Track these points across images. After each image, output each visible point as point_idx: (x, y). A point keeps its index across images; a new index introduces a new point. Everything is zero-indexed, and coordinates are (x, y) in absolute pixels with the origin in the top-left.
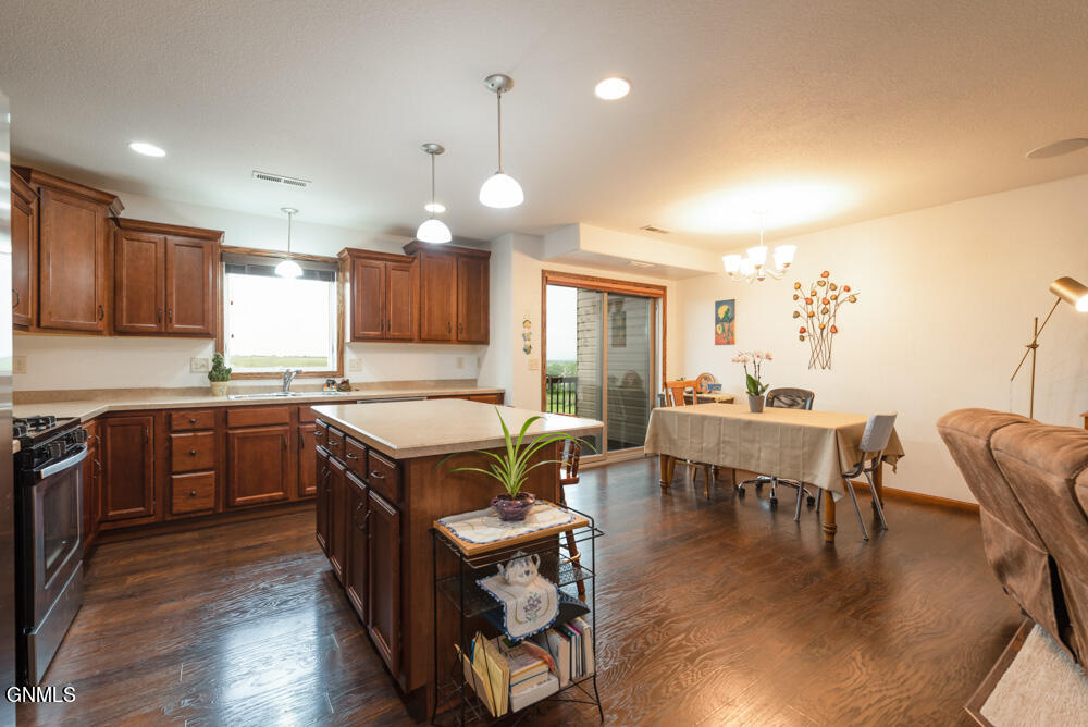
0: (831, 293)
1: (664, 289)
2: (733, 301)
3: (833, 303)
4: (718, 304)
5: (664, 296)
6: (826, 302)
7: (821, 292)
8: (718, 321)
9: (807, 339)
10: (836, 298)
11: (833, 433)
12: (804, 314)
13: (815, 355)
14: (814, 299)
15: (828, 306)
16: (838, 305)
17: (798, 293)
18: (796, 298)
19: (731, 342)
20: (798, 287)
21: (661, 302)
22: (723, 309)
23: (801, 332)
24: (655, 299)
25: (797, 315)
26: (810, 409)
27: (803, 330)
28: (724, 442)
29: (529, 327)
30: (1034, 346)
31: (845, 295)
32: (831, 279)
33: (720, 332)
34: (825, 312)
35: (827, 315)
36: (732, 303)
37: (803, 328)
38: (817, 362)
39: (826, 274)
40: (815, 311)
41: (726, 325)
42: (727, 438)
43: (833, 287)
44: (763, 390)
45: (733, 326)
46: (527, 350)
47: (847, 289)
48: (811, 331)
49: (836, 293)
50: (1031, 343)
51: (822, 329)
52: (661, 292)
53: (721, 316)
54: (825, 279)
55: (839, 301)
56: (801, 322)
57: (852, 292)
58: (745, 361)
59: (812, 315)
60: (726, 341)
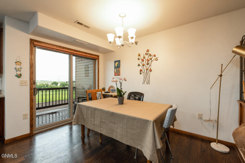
0: (150, 57)
1: (98, 56)
2: (120, 61)
3: (150, 61)
4: (115, 62)
5: (98, 59)
6: (148, 61)
7: (147, 57)
8: (115, 68)
9: (142, 74)
10: (151, 59)
11: (152, 123)
12: (141, 65)
13: (145, 79)
14: (144, 59)
15: (149, 62)
16: (152, 61)
17: (139, 57)
18: (139, 59)
19: (119, 75)
20: (139, 55)
21: (97, 61)
22: (117, 63)
23: (140, 71)
24: (95, 60)
25: (139, 65)
26: (142, 101)
27: (141, 71)
28: (103, 122)
29: (20, 65)
30: (221, 76)
31: (154, 58)
32: (150, 53)
33: (116, 71)
34: (148, 64)
35: (148, 65)
36: (119, 61)
37: (141, 70)
38: (145, 82)
39: (148, 51)
40: (145, 63)
41: (118, 69)
42: (103, 120)
43: (150, 55)
44: (124, 94)
45: (120, 69)
46: (19, 76)
47: (155, 56)
48: (143, 71)
49: (151, 57)
50: (220, 74)
51: (147, 70)
52: (97, 57)
53: (116, 66)
54: (148, 52)
55: (152, 60)
56: (140, 68)
57: (156, 57)
58: (116, 81)
59: (143, 65)
60: (117, 74)
